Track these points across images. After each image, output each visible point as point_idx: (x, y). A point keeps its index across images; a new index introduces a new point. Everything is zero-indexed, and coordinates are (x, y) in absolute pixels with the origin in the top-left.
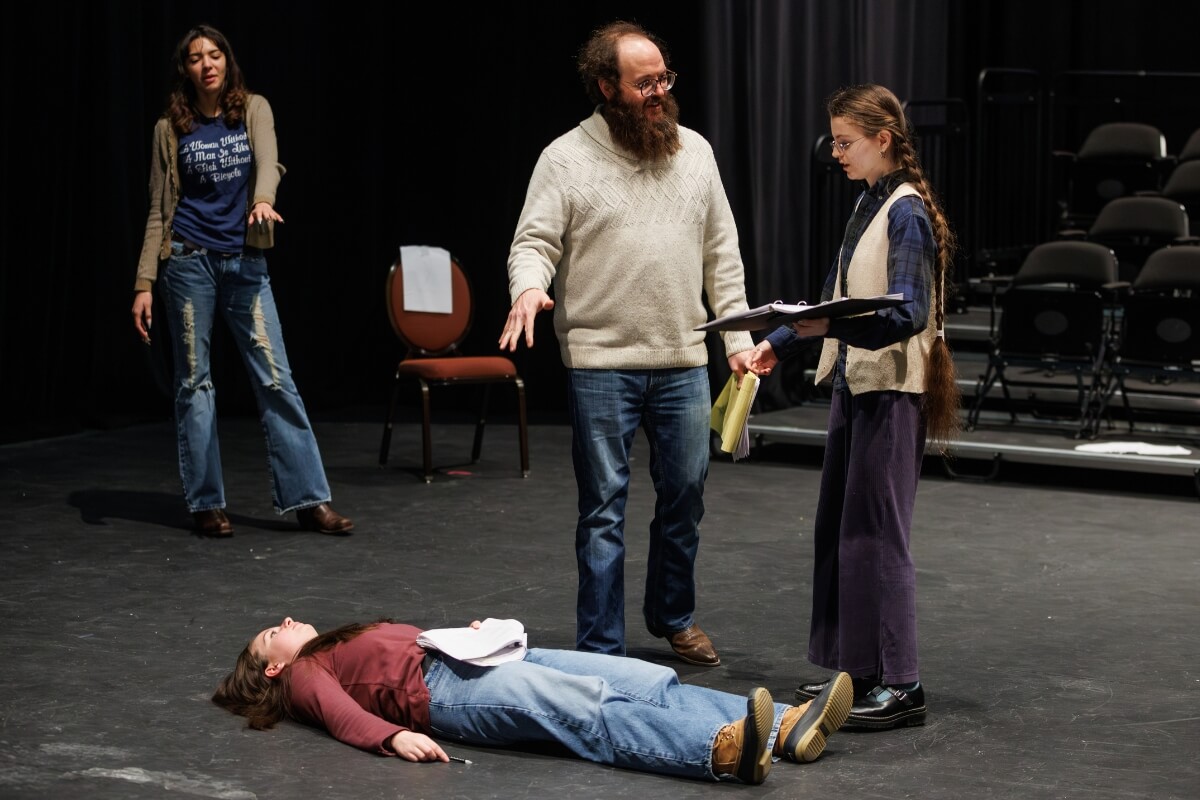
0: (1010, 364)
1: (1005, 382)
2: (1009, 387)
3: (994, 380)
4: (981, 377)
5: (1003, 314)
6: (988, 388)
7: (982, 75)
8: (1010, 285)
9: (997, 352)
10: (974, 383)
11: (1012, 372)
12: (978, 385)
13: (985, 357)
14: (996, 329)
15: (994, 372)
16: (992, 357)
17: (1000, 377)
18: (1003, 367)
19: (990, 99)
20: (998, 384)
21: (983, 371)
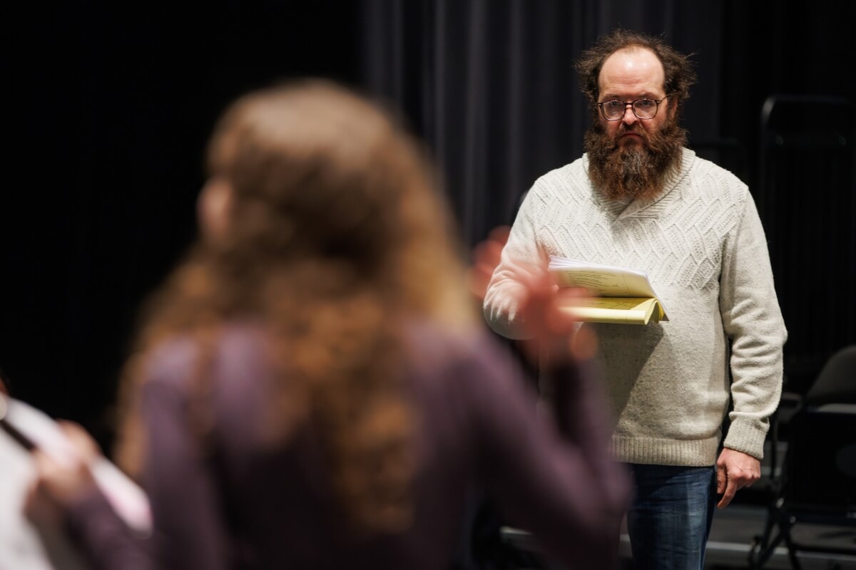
0: (799, 520)
1: (793, 548)
2: (799, 554)
3: (776, 544)
4: (757, 540)
5: (788, 453)
6: (767, 552)
7: (768, 107)
8: (799, 407)
9: (780, 503)
10: (746, 548)
11: (803, 533)
12: (752, 551)
13: (763, 513)
14: (778, 472)
15: (775, 532)
16: (773, 509)
17: (785, 538)
18: (791, 525)
19: (780, 140)
20: (781, 551)
21: (759, 530)
